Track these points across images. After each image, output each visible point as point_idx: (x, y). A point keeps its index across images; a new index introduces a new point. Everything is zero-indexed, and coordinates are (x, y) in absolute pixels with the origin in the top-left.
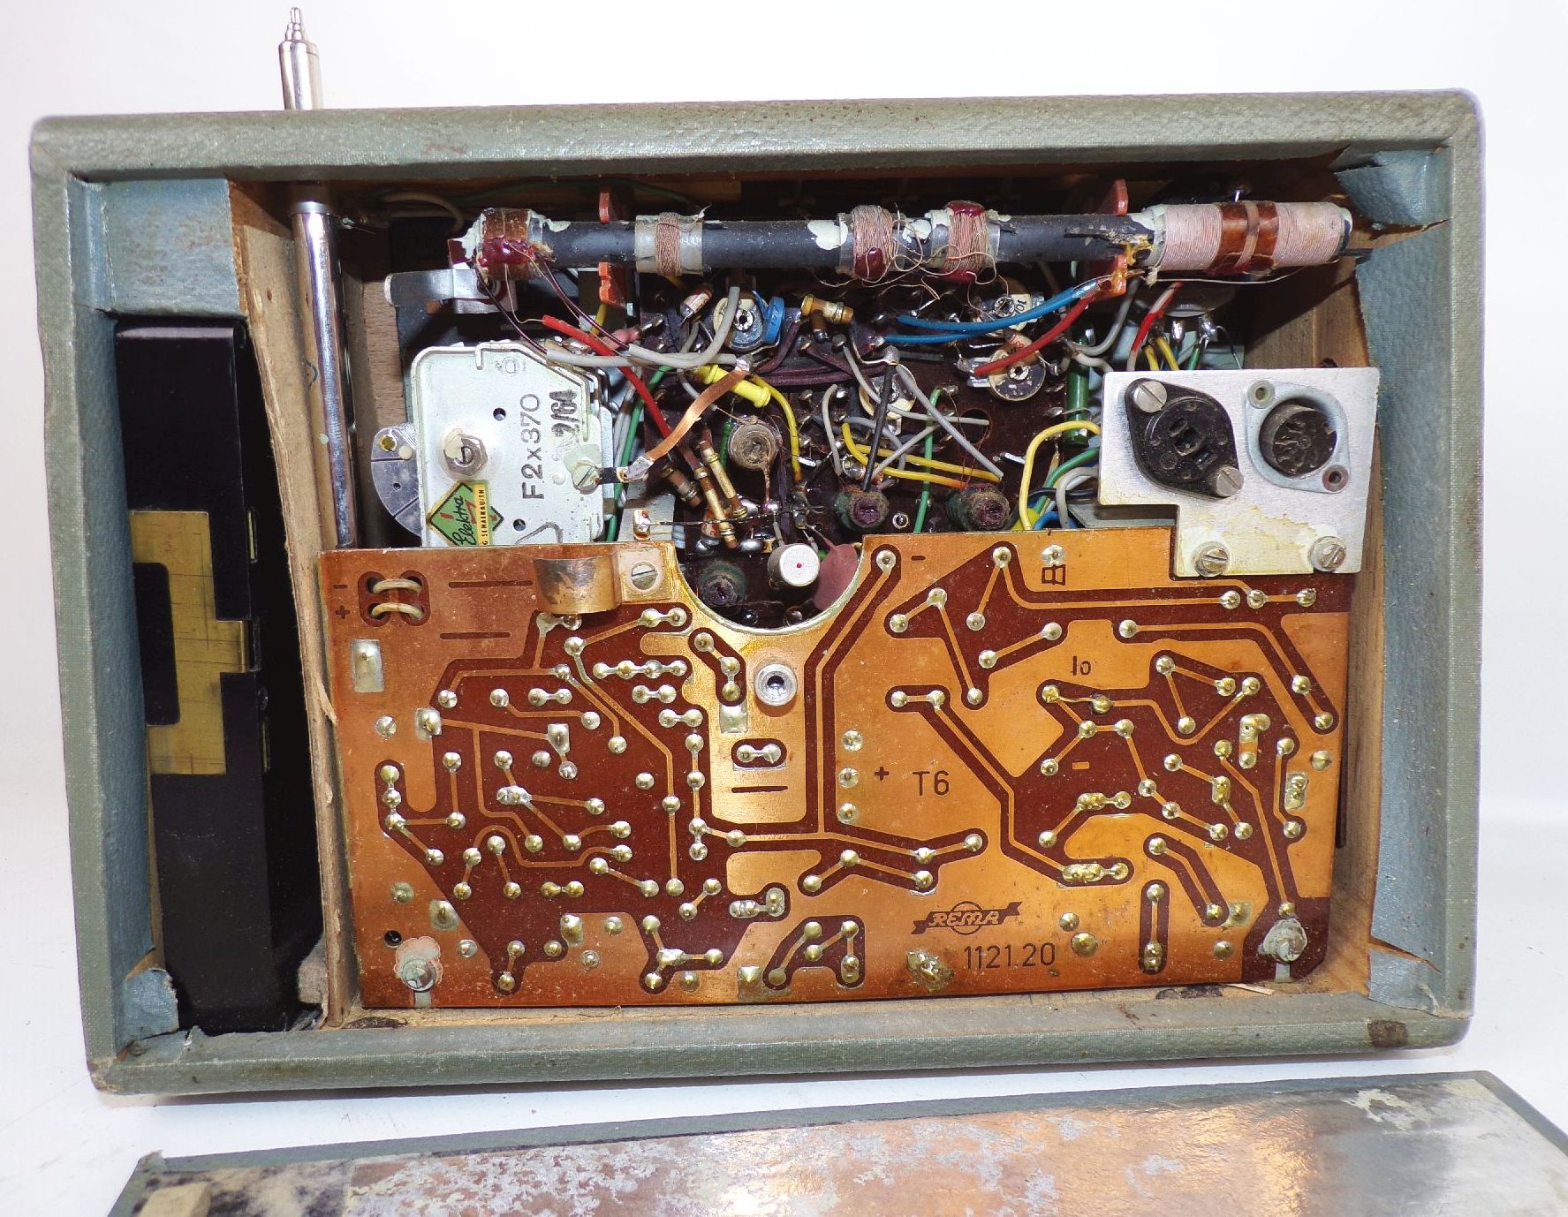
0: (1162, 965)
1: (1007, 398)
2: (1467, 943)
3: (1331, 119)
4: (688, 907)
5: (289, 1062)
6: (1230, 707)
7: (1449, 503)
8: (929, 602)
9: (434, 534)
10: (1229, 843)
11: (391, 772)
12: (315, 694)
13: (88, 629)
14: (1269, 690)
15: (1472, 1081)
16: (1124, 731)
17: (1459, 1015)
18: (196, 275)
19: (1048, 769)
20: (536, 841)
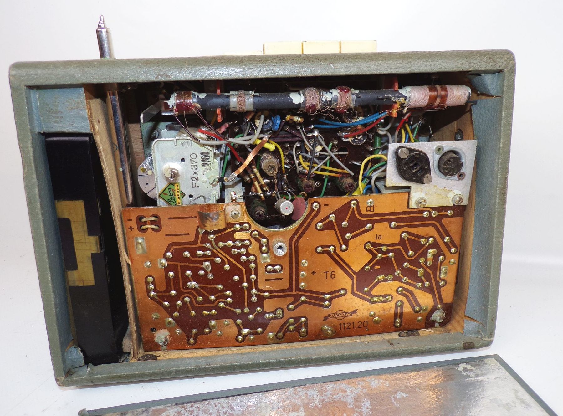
0: (400, 325)
1: (355, 144)
2: (494, 319)
3: (467, 63)
4: (251, 316)
5: (123, 375)
6: (425, 247)
7: (497, 187)
8: (330, 219)
9: (161, 200)
10: (423, 288)
11: (150, 279)
12: (124, 257)
13: (45, 243)
14: (437, 242)
15: (493, 359)
16: (391, 257)
17: (490, 339)
18: (74, 120)
19: (367, 269)
20: (200, 298)
